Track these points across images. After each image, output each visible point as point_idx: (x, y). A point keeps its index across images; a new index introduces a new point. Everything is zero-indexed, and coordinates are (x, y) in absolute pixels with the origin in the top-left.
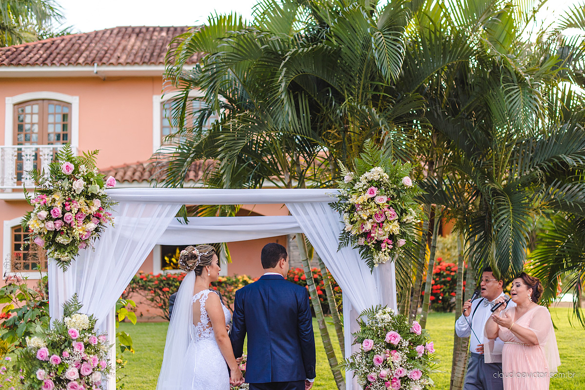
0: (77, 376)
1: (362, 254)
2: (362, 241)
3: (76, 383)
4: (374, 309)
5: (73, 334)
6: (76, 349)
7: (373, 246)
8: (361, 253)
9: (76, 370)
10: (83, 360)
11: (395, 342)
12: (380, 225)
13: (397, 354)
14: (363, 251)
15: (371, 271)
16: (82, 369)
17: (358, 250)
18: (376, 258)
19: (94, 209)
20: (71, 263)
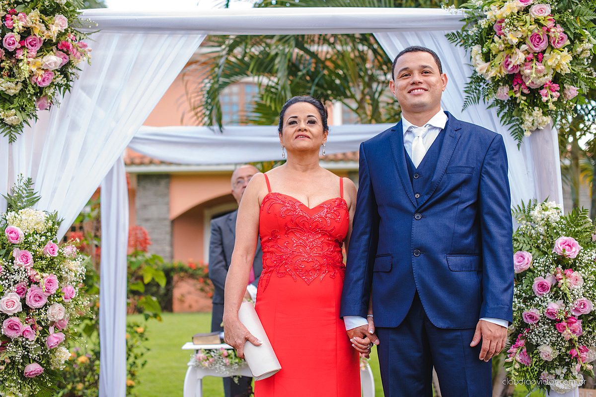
0: (18, 307)
1: (503, 118)
2: (504, 93)
3: (16, 320)
4: (526, 204)
5: (13, 235)
6: (18, 261)
7: (524, 98)
8: (502, 114)
9: (17, 298)
10: (31, 281)
11: (572, 254)
12: (539, 57)
13: (575, 274)
14: (506, 110)
15: (519, 145)
16: (28, 297)
17: (494, 110)
18: (528, 120)
19: (55, 30)
20: (24, 130)
